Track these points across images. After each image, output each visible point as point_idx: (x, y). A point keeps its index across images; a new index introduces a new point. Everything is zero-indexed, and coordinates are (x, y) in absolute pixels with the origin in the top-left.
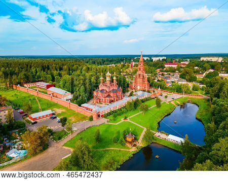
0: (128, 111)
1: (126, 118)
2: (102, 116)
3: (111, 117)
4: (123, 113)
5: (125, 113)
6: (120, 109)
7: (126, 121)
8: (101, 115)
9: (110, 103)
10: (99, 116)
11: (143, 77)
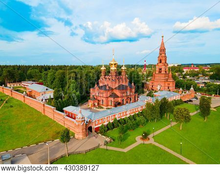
0: (147, 121)
1: (145, 136)
2: (97, 130)
3: (115, 133)
4: (138, 125)
5: (144, 124)
6: (133, 118)
7: (147, 142)
8: (94, 127)
9: (116, 106)
10: (90, 129)
11: (166, 72)
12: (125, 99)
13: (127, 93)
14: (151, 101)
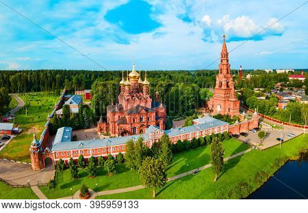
8: (54, 159)
11: (228, 86)
12: (137, 126)
13: (141, 119)
14: (160, 136)
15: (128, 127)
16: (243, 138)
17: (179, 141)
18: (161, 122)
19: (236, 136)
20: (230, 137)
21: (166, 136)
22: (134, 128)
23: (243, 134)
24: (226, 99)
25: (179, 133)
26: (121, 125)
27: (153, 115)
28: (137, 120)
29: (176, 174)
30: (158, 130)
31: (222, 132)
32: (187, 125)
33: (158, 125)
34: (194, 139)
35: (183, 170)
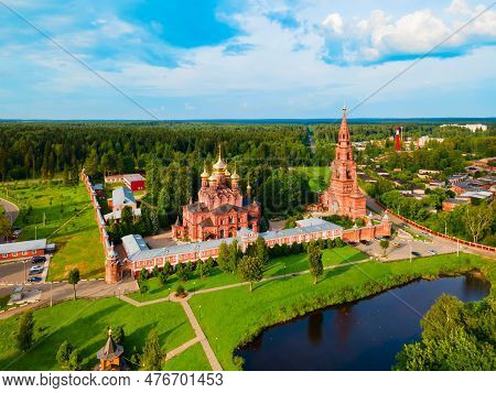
2: (138, 274)
8: (134, 270)
11: (348, 177)
12: (225, 229)
13: (230, 220)
14: (254, 239)
15: (214, 230)
16: (363, 247)
17: (277, 245)
18: (255, 224)
19: (353, 244)
20: (345, 244)
21: (261, 240)
22: (222, 231)
23: (364, 242)
24: (346, 194)
25: (276, 236)
26: (206, 228)
27: (245, 215)
28: (225, 222)
29: (273, 275)
30: (252, 233)
31: (333, 238)
32: (287, 227)
33: (250, 227)
34: (295, 243)
35: (279, 273)
